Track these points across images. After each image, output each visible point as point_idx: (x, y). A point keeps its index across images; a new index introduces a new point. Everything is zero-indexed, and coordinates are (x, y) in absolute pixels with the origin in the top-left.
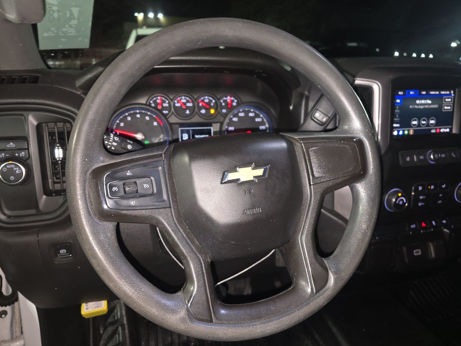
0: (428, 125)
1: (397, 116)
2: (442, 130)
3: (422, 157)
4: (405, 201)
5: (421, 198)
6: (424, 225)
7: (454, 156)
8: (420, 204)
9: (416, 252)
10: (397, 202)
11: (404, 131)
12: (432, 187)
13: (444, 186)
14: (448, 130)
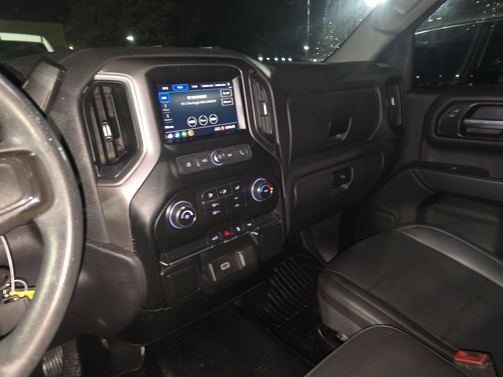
0: (209, 124)
1: (168, 116)
2: (227, 128)
3: (205, 161)
4: (192, 214)
5: (214, 205)
6: (227, 234)
7: (243, 154)
8: (215, 213)
9: (223, 266)
10: (182, 217)
11: (180, 132)
12: (225, 191)
13: (237, 188)
14: (234, 126)
